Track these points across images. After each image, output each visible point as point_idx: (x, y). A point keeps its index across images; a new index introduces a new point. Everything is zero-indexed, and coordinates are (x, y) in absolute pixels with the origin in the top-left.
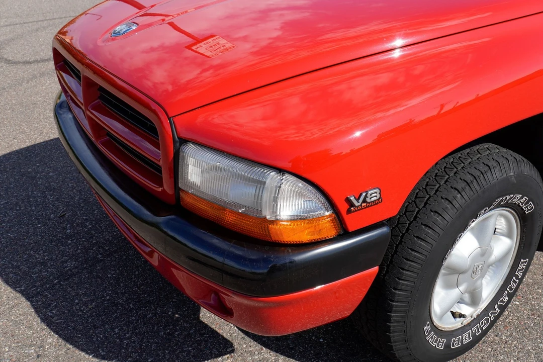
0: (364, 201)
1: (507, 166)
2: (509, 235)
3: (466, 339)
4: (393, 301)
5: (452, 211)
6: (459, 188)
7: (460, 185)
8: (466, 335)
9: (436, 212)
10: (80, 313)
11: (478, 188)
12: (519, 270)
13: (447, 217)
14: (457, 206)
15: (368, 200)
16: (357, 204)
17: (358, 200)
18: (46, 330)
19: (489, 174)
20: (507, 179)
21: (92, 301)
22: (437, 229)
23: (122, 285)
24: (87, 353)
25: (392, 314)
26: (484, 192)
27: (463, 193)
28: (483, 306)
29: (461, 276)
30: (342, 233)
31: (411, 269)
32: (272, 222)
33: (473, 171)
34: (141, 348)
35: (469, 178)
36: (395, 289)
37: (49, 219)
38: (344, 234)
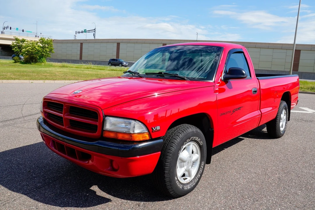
0: (156, 129)
1: (193, 128)
2: (197, 153)
3: (189, 187)
4: (165, 167)
5: (179, 139)
6: (180, 132)
7: (181, 132)
8: (188, 186)
9: (175, 139)
10: (49, 197)
11: (186, 133)
12: (202, 166)
13: (178, 140)
14: (180, 137)
15: (157, 129)
16: (154, 130)
17: (154, 128)
18: (37, 202)
19: (188, 129)
20: (193, 132)
21: (53, 193)
22: (176, 144)
23: (63, 188)
24: (56, 206)
25: (165, 171)
26: (187, 134)
27: (182, 134)
28: (193, 177)
29: (184, 163)
30: (150, 139)
31: (170, 156)
32: (133, 134)
33: (184, 129)
34: (76, 203)
35: (183, 130)
36: (166, 162)
37: (24, 173)
38: (151, 139)
